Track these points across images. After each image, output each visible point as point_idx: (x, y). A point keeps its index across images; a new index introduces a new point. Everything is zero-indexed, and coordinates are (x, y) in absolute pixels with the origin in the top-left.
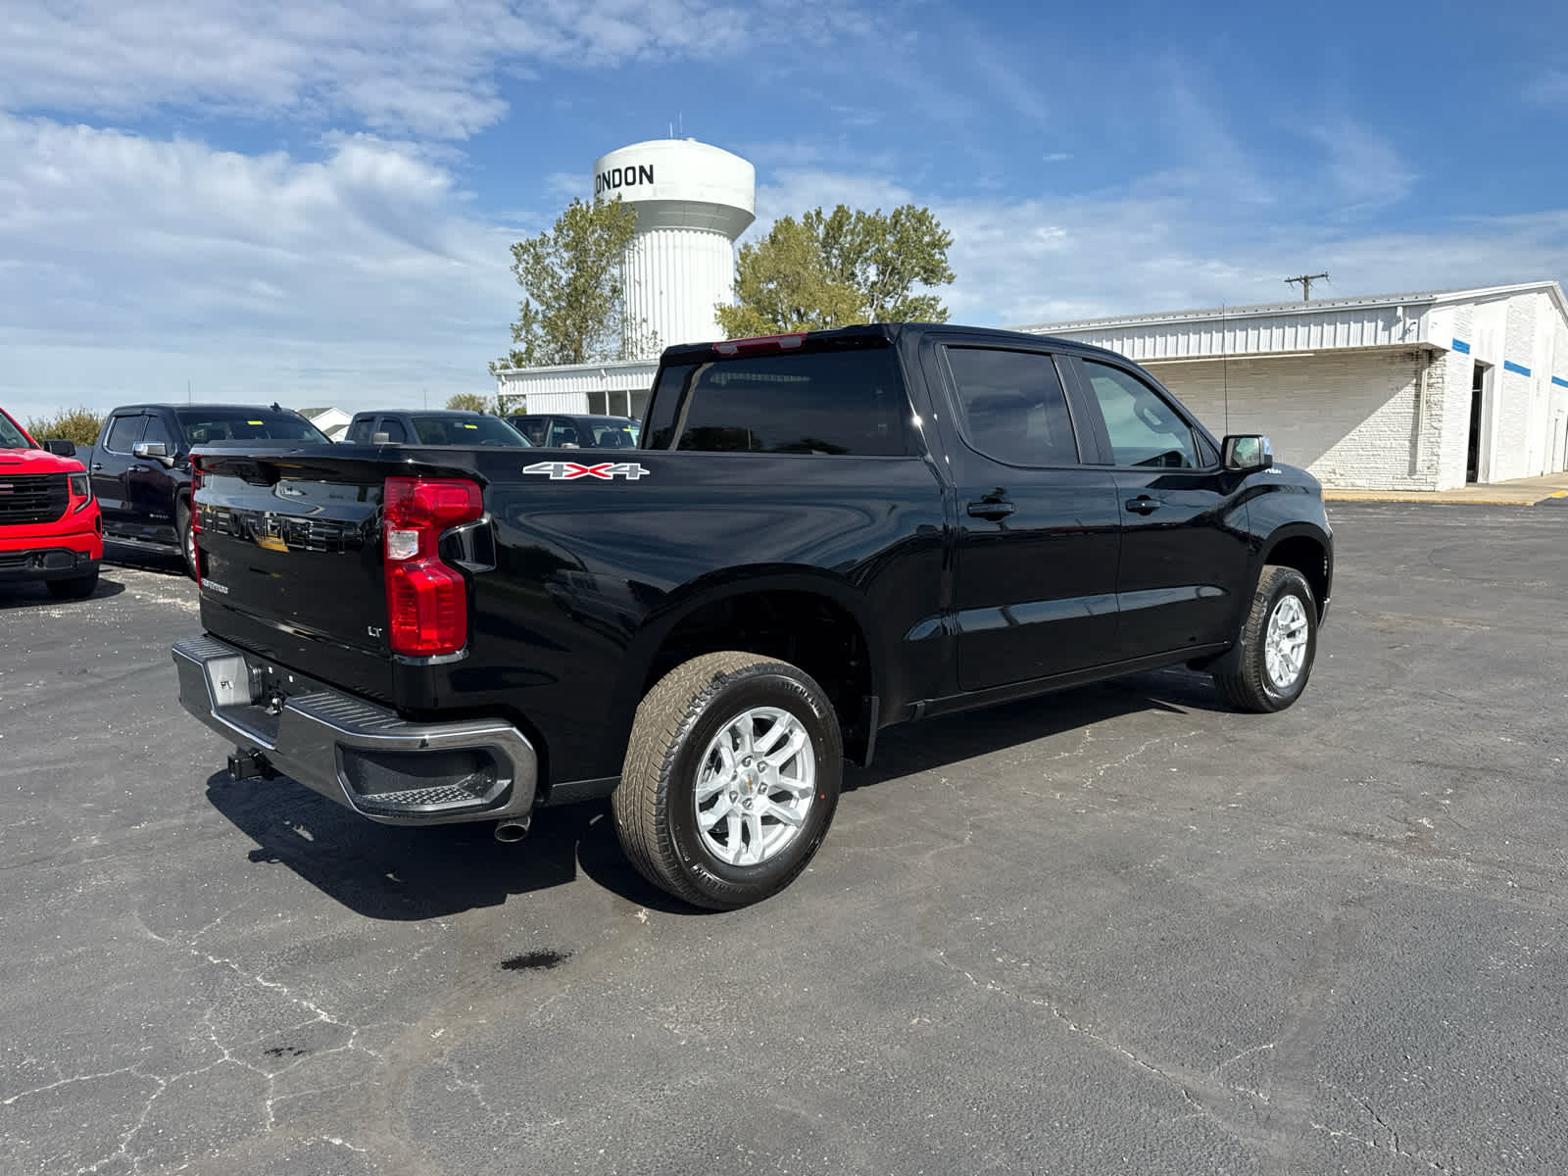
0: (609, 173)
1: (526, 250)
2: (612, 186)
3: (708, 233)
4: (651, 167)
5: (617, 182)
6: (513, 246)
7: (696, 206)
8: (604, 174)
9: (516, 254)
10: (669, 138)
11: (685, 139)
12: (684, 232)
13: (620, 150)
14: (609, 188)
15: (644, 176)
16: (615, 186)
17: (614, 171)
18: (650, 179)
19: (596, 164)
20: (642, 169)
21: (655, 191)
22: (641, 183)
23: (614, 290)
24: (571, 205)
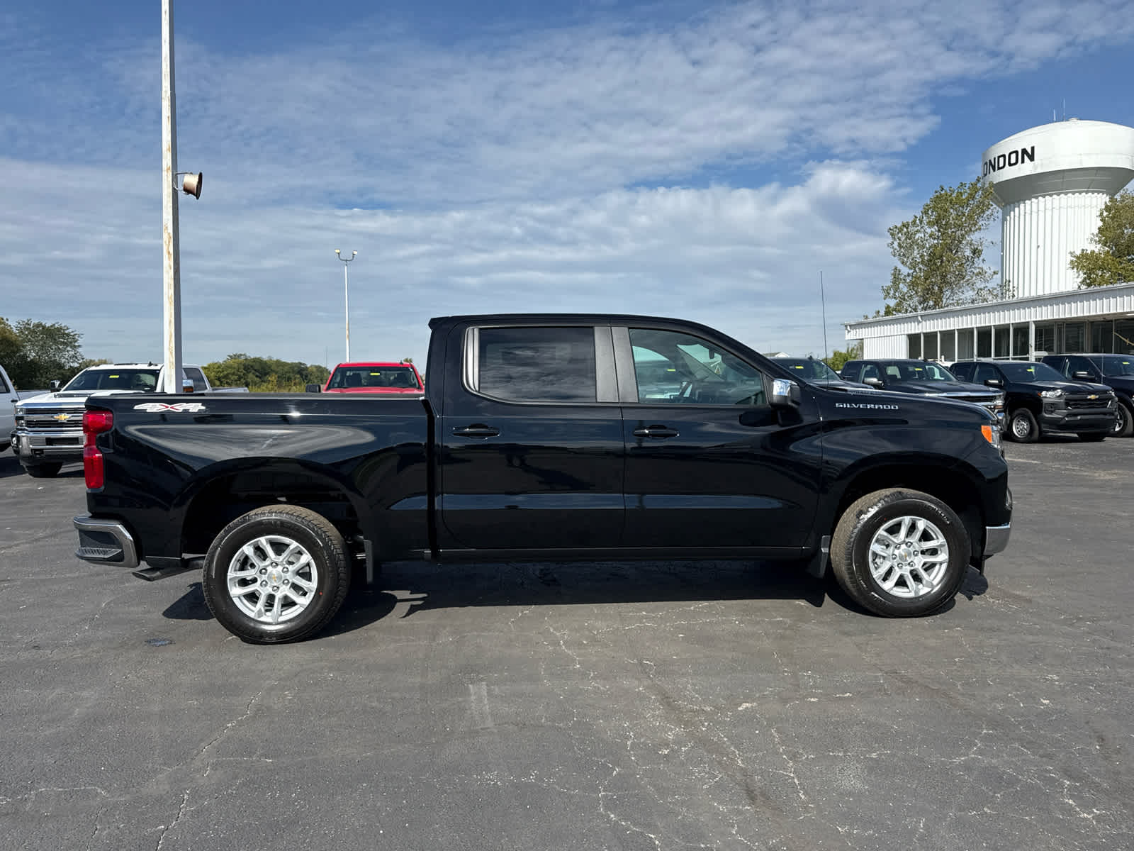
0: (995, 159)
1: (900, 230)
2: (996, 168)
3: (1087, 192)
4: (1033, 148)
5: (1001, 165)
6: (890, 229)
7: (1073, 173)
8: (990, 161)
9: (892, 235)
10: (1053, 122)
11: (1067, 120)
12: (1062, 195)
13: (1007, 140)
14: (994, 170)
15: (1026, 157)
16: (999, 168)
17: (999, 157)
18: (1032, 158)
19: (984, 155)
20: (1024, 151)
21: (1035, 167)
22: (1023, 162)
23: (974, 252)
24: (936, 192)
